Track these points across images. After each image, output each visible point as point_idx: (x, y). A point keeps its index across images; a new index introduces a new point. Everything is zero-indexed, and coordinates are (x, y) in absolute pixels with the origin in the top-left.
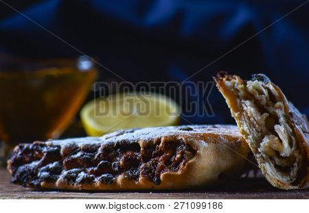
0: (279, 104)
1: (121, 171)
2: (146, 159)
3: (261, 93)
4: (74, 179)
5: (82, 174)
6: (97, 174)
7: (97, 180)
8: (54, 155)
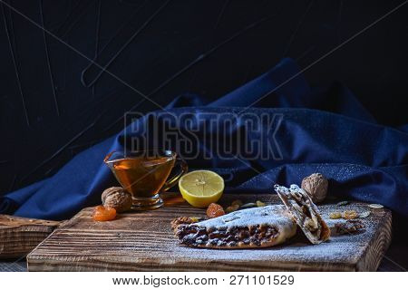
0: (307, 201)
1: (240, 240)
2: (252, 234)
3: (298, 196)
4: (216, 244)
5: (220, 242)
6: (228, 241)
7: (228, 244)
8: (203, 231)
